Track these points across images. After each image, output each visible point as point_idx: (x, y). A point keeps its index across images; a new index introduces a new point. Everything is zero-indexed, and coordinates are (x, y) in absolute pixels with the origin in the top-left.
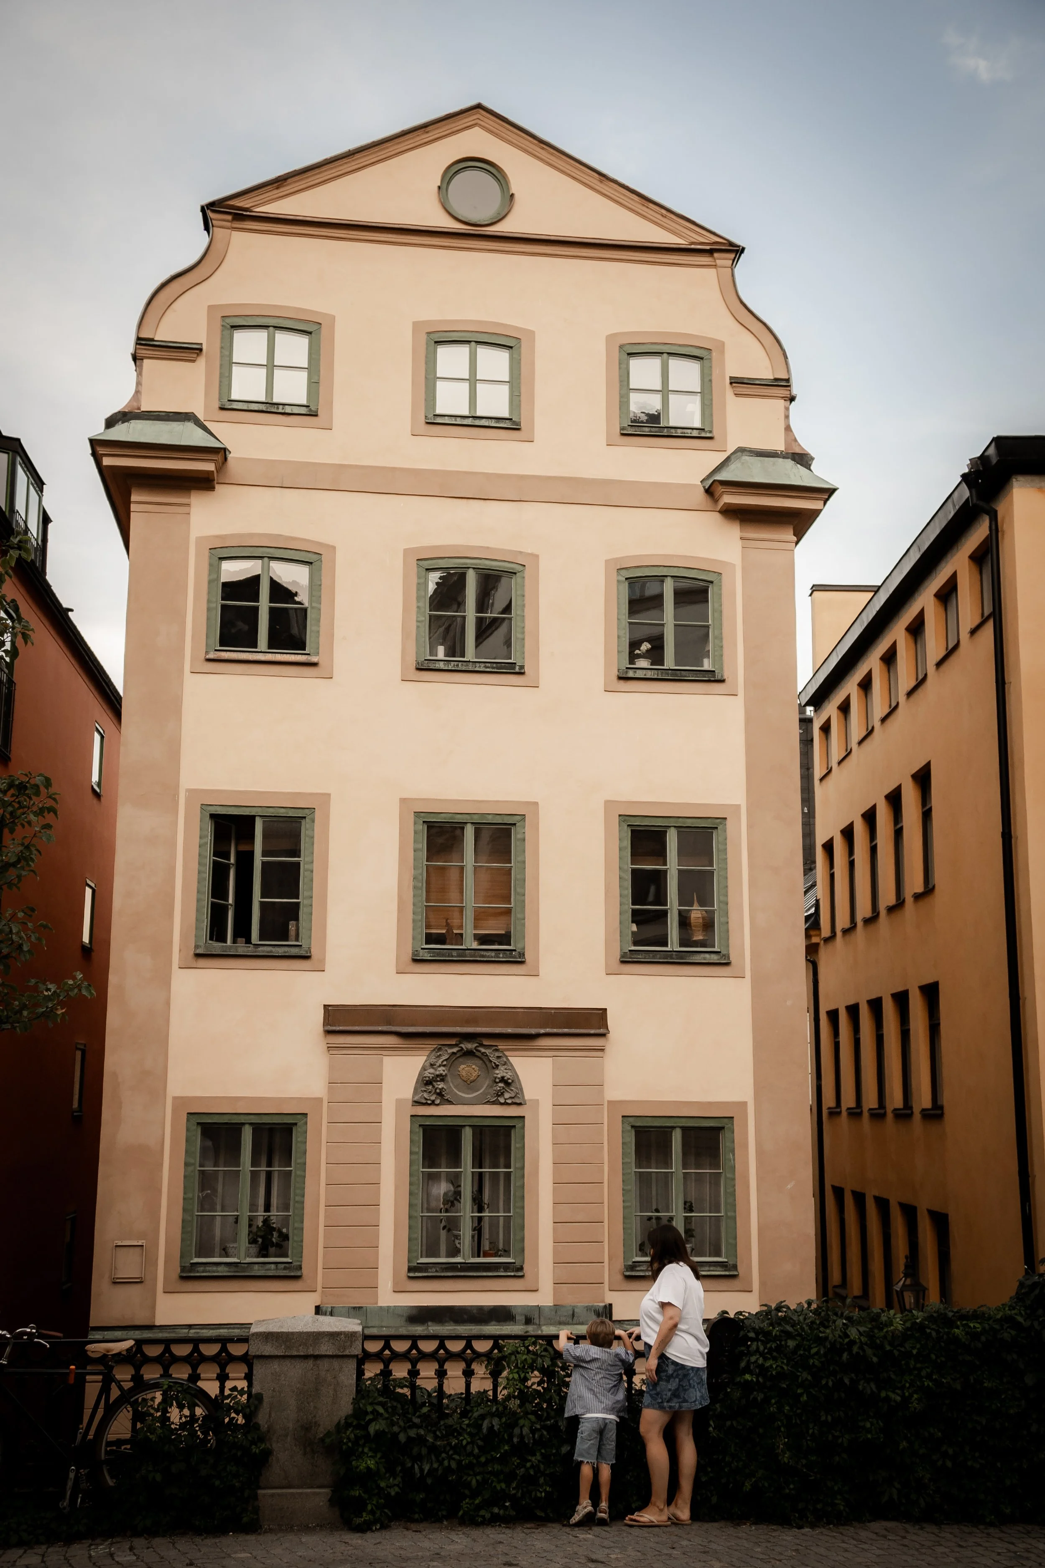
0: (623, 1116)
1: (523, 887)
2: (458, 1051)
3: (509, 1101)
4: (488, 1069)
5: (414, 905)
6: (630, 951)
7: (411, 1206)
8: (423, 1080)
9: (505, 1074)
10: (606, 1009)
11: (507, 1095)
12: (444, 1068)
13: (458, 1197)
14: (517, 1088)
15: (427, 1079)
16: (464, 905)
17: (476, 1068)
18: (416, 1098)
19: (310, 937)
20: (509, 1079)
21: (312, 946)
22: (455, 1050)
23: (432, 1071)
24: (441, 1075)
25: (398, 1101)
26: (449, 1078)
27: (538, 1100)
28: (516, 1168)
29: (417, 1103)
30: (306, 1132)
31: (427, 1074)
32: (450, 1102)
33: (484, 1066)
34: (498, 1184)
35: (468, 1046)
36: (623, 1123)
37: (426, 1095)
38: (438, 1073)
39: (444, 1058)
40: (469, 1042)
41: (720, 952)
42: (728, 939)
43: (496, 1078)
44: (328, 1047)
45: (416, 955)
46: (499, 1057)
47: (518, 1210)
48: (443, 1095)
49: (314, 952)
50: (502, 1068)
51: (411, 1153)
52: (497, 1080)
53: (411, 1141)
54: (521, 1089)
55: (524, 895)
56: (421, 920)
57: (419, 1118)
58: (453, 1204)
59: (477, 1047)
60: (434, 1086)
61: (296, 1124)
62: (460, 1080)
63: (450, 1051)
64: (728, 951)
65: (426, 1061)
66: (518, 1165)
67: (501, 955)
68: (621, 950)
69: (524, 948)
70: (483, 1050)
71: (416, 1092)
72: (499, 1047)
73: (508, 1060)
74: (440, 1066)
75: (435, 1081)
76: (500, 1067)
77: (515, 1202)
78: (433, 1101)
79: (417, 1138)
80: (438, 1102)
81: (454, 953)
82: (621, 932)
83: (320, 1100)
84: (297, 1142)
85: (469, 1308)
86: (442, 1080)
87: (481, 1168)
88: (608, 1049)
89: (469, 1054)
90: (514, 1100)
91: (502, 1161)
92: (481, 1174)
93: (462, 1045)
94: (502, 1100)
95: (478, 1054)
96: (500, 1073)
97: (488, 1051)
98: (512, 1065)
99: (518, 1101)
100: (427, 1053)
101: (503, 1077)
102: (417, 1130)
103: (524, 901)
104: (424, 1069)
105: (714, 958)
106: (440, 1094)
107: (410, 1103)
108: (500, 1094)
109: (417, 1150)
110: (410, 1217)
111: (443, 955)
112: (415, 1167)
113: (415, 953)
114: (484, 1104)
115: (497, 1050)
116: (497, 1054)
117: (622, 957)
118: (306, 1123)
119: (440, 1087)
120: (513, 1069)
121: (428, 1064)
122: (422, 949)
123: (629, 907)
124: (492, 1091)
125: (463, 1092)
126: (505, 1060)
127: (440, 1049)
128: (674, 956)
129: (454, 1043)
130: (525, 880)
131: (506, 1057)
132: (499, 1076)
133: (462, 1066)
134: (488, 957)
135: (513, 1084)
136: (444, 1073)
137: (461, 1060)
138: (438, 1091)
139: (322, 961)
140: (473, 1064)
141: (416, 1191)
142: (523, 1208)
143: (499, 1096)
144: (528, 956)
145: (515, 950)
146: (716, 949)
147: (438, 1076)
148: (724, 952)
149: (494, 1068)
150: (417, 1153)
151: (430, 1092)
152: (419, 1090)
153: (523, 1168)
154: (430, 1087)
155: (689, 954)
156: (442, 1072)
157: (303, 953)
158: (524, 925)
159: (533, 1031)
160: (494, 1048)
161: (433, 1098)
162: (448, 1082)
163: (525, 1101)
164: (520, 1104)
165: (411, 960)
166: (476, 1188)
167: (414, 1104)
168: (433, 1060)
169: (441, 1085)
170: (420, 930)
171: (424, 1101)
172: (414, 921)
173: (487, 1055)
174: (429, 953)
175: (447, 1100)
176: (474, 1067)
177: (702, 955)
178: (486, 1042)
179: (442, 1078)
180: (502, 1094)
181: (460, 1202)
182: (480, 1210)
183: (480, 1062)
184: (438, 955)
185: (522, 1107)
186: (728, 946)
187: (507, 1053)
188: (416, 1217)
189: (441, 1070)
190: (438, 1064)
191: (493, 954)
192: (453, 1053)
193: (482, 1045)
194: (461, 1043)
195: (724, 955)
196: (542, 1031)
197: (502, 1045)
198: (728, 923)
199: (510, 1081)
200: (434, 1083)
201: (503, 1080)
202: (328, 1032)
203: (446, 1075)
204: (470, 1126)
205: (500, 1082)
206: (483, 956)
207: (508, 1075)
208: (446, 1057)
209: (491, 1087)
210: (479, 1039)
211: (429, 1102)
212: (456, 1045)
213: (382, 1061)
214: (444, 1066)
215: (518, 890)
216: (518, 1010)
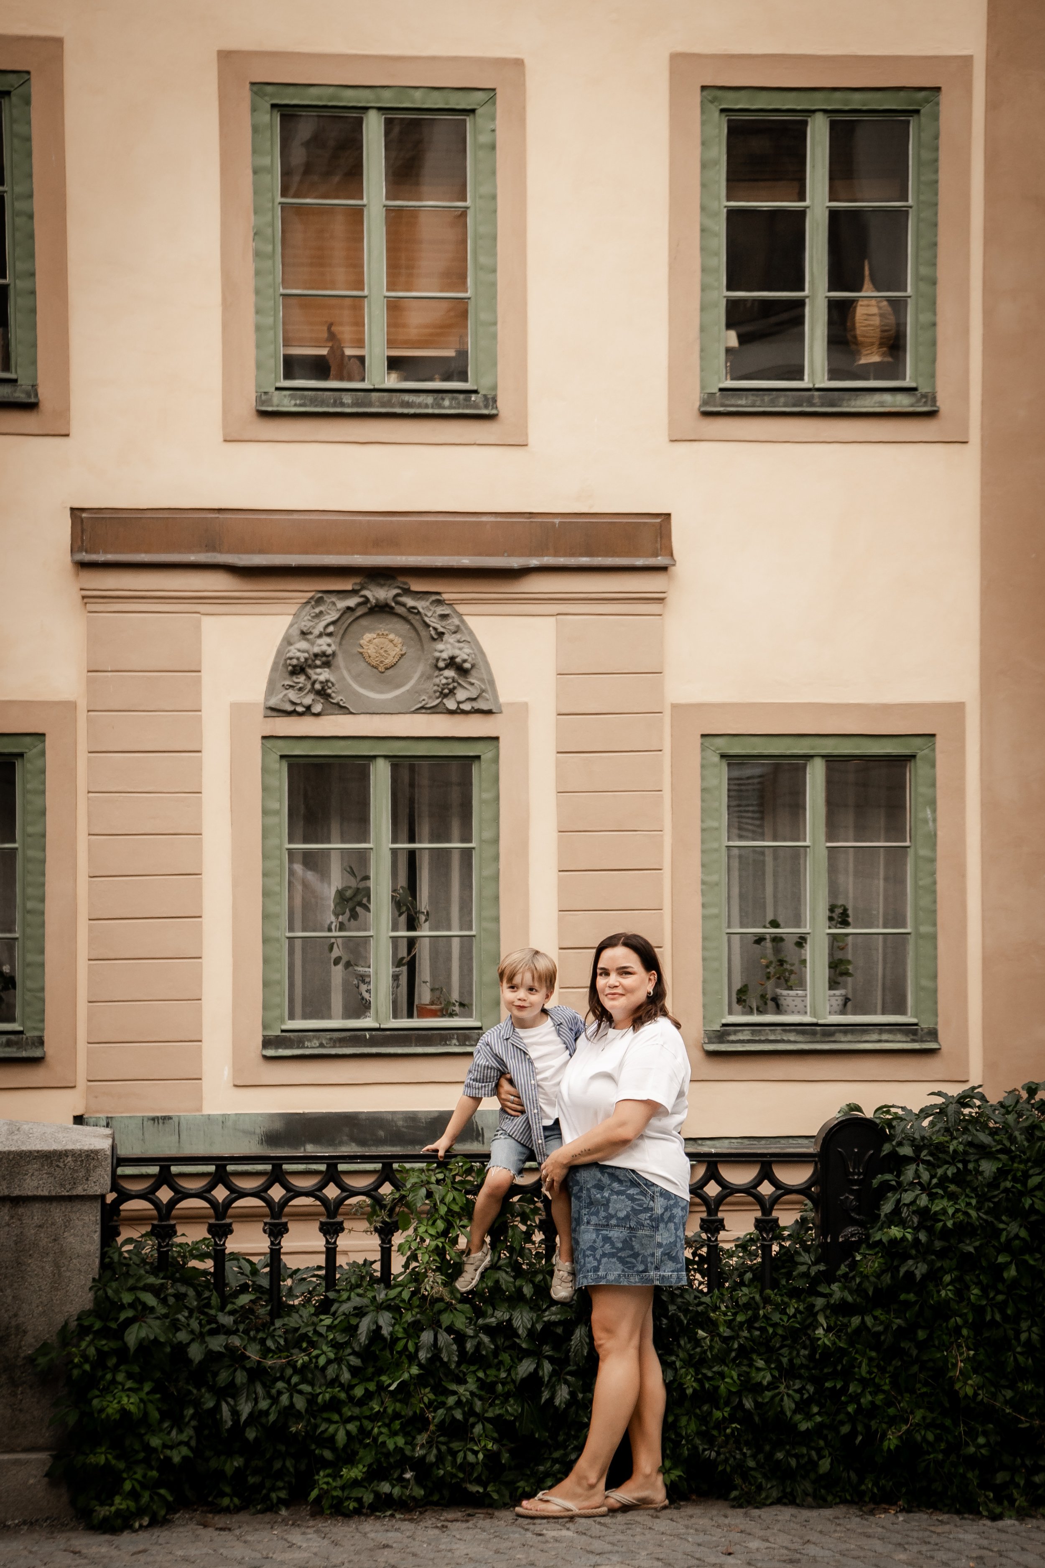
0: (703, 736)
1: (492, 252)
2: (359, 605)
3: (466, 707)
4: (420, 640)
5: (257, 292)
6: (721, 390)
7: (266, 917)
8: (286, 665)
9: (457, 652)
10: (669, 515)
11: (461, 695)
12: (328, 640)
13: (365, 901)
14: (482, 680)
15: (295, 662)
16: (366, 293)
17: (398, 640)
18: (273, 702)
19: (34, 362)
20: (465, 661)
21: (39, 381)
22: (352, 602)
23: (303, 645)
24: (324, 654)
25: (238, 710)
26: (340, 661)
27: (525, 705)
28: (481, 841)
29: (275, 711)
30: (43, 772)
31: (293, 652)
32: (342, 709)
33: (413, 634)
34: (447, 875)
35: (380, 594)
36: (703, 750)
37: (292, 695)
38: (316, 650)
39: (329, 619)
40: (382, 586)
41: (914, 389)
42: (934, 361)
43: (438, 660)
44: (84, 597)
45: (263, 403)
46: (444, 617)
47: (485, 925)
48: (329, 696)
49: (45, 394)
50: (449, 638)
51: (265, 812)
52: (441, 664)
53: (265, 789)
54: (492, 682)
55: (494, 271)
56: (274, 327)
57: (280, 743)
58: (354, 916)
59: (398, 595)
60: (308, 677)
61: (21, 755)
62: (363, 665)
63: (342, 604)
64: (934, 386)
65: (291, 625)
66: (487, 835)
67: (447, 403)
68: (703, 388)
69: (495, 388)
70: (410, 602)
71: (271, 690)
72: (445, 596)
73: (463, 621)
74: (320, 635)
75: (310, 666)
76: (446, 637)
77: (480, 909)
78: (308, 708)
79: (277, 783)
80: (317, 708)
81: (347, 398)
82: (702, 350)
83: (72, 706)
84: (25, 792)
85: (390, 1117)
86: (327, 664)
87: (412, 840)
88: (672, 598)
89: (382, 609)
90: (477, 705)
91: (456, 829)
92: (412, 854)
93: (365, 592)
94: (451, 704)
95: (400, 610)
96: (446, 648)
97: (421, 605)
98: (471, 633)
99: (482, 705)
100: (294, 609)
101: (452, 658)
102: (277, 766)
103: (494, 284)
104: (288, 641)
105: (903, 402)
106: (323, 693)
107: (261, 711)
108: (447, 692)
109: (276, 806)
110: (266, 940)
111: (323, 403)
112: (274, 841)
113: (262, 397)
114: (414, 712)
115: (439, 602)
116: (441, 610)
117: (704, 403)
118: (43, 753)
119: (322, 678)
120: (473, 641)
121: (295, 632)
122: (277, 389)
123: (721, 294)
124: (430, 686)
125: (372, 689)
126: (456, 621)
127: (319, 601)
128: (816, 401)
129: (349, 588)
130: (495, 238)
131: (460, 615)
132: (445, 655)
133: (368, 636)
134: (420, 406)
135: (474, 672)
136: (329, 651)
137: (364, 622)
138: (318, 686)
139: (64, 413)
140: (391, 631)
141: (277, 889)
142: (497, 919)
143: (446, 696)
144: (504, 405)
145: (475, 392)
146: (907, 383)
147: (316, 655)
148: (923, 389)
149: (434, 639)
150: (277, 813)
151: (300, 689)
152: (279, 685)
153: (496, 840)
154: (302, 679)
155: (847, 395)
156: (325, 648)
157: (20, 396)
158: (494, 336)
159: (515, 562)
160: (434, 597)
161: (307, 701)
162: (338, 668)
163: (500, 707)
164: (489, 712)
165: (254, 412)
166: (403, 881)
167: (270, 713)
168: (305, 624)
169: (323, 675)
170: (272, 347)
171: (289, 708)
172: (258, 328)
173: (419, 613)
174: (292, 397)
175: (338, 704)
176: (391, 636)
177: (878, 397)
178: (417, 586)
179: (327, 660)
180: (452, 692)
181: (368, 910)
182: (412, 925)
183: (403, 627)
184: (313, 401)
185: (491, 718)
186: (933, 376)
187: (461, 609)
188: (278, 940)
189: (323, 645)
190: (316, 632)
191: (429, 399)
192: (349, 609)
193: (407, 592)
194: (363, 588)
195: (924, 396)
196: (534, 562)
197: (450, 591)
198: (934, 324)
199: (467, 665)
200: (310, 671)
201: (452, 663)
202: (83, 565)
203: (334, 654)
204: (386, 757)
205: (447, 667)
206: (408, 405)
207: (463, 654)
208: (333, 616)
209: (429, 678)
210: (401, 579)
211: (300, 709)
212: (354, 592)
213: (198, 627)
214: (330, 635)
215: (482, 260)
216: (484, 519)
